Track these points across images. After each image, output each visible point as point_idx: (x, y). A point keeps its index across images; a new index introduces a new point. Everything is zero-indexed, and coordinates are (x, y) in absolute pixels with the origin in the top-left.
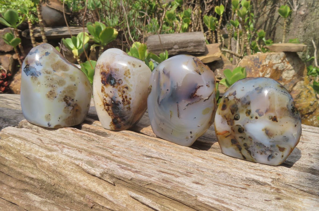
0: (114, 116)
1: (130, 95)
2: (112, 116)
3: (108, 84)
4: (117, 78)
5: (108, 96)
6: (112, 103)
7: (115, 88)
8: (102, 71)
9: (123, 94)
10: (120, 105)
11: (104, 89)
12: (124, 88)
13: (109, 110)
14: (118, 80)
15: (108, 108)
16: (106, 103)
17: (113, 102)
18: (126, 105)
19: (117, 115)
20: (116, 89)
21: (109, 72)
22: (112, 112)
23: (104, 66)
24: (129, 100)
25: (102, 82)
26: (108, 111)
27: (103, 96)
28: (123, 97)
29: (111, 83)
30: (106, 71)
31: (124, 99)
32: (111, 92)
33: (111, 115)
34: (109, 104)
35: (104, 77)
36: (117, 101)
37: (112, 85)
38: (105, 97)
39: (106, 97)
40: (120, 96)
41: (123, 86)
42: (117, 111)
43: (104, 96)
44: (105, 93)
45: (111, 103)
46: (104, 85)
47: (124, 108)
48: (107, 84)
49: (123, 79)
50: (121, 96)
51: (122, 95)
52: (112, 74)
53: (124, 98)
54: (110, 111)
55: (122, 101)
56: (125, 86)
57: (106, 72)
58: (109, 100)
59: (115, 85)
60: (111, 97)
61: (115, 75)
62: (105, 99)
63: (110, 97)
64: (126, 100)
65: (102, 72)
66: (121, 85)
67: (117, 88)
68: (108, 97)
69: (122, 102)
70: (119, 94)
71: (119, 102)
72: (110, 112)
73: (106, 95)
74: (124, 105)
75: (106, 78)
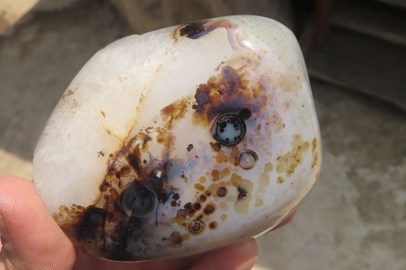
0: (111, 206)
1: (224, 217)
2: (106, 197)
3: (209, 119)
4: (251, 141)
5: (168, 146)
6: (153, 174)
7: (215, 154)
8: (236, 67)
9: (214, 192)
10: (168, 204)
11: (181, 115)
12: (235, 184)
13: (118, 176)
14: (250, 147)
15: (125, 170)
16: (137, 150)
17: (159, 174)
18: (184, 225)
19: (124, 214)
20: (214, 161)
21: (253, 101)
22: (119, 191)
23: (258, 65)
24: (207, 224)
25: (199, 91)
26: (114, 177)
27: (155, 126)
28: (203, 198)
29: (222, 131)
30: (249, 86)
31: (197, 206)
32: (190, 147)
33: (108, 193)
34: (143, 164)
35: (222, 87)
36: (173, 189)
37: (216, 136)
38: (154, 135)
39: (160, 141)
40: (202, 188)
41: (239, 178)
42: (137, 204)
43: (158, 130)
44: (170, 126)
45: (149, 172)
46: (194, 107)
47: (167, 224)
48: (205, 115)
49: (261, 163)
50: (201, 193)
51: (209, 194)
52: (254, 115)
53: (204, 205)
54: (120, 184)
55: (188, 206)
56: (243, 185)
57: (244, 88)
58: (155, 156)
59: (224, 149)
60: (172, 157)
61: (259, 127)
62: (147, 139)
63: (167, 154)
64: (201, 217)
65: (234, 72)
66: (238, 167)
67: (220, 161)
68: (162, 147)
69: (182, 207)
70: (203, 179)
71: (176, 197)
72: (115, 185)
73: (165, 136)
74: (178, 217)
75: (222, 98)
